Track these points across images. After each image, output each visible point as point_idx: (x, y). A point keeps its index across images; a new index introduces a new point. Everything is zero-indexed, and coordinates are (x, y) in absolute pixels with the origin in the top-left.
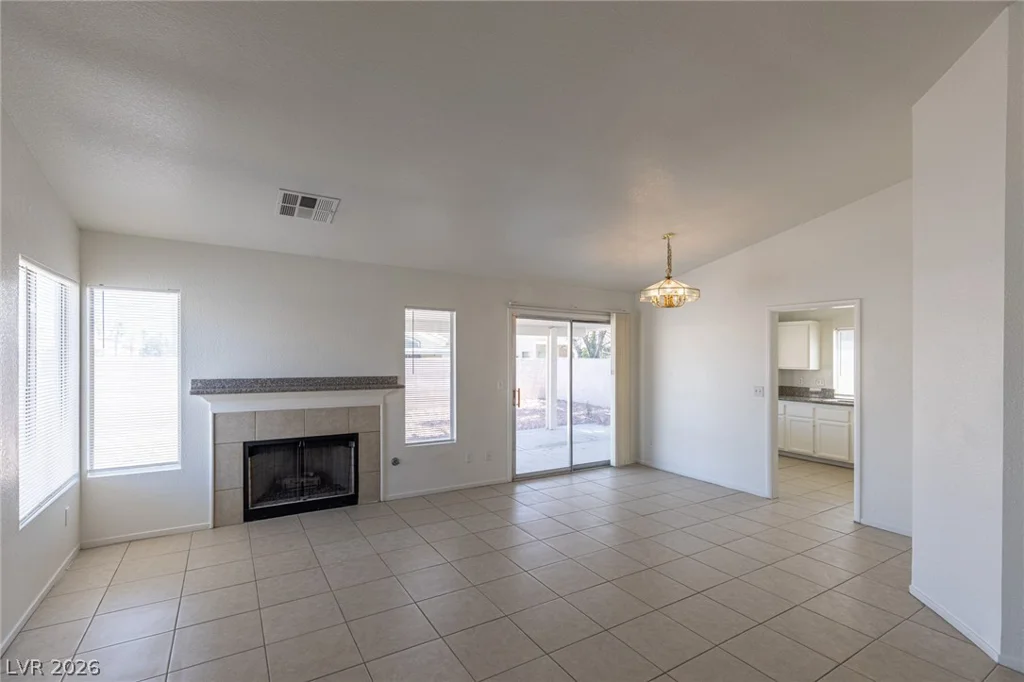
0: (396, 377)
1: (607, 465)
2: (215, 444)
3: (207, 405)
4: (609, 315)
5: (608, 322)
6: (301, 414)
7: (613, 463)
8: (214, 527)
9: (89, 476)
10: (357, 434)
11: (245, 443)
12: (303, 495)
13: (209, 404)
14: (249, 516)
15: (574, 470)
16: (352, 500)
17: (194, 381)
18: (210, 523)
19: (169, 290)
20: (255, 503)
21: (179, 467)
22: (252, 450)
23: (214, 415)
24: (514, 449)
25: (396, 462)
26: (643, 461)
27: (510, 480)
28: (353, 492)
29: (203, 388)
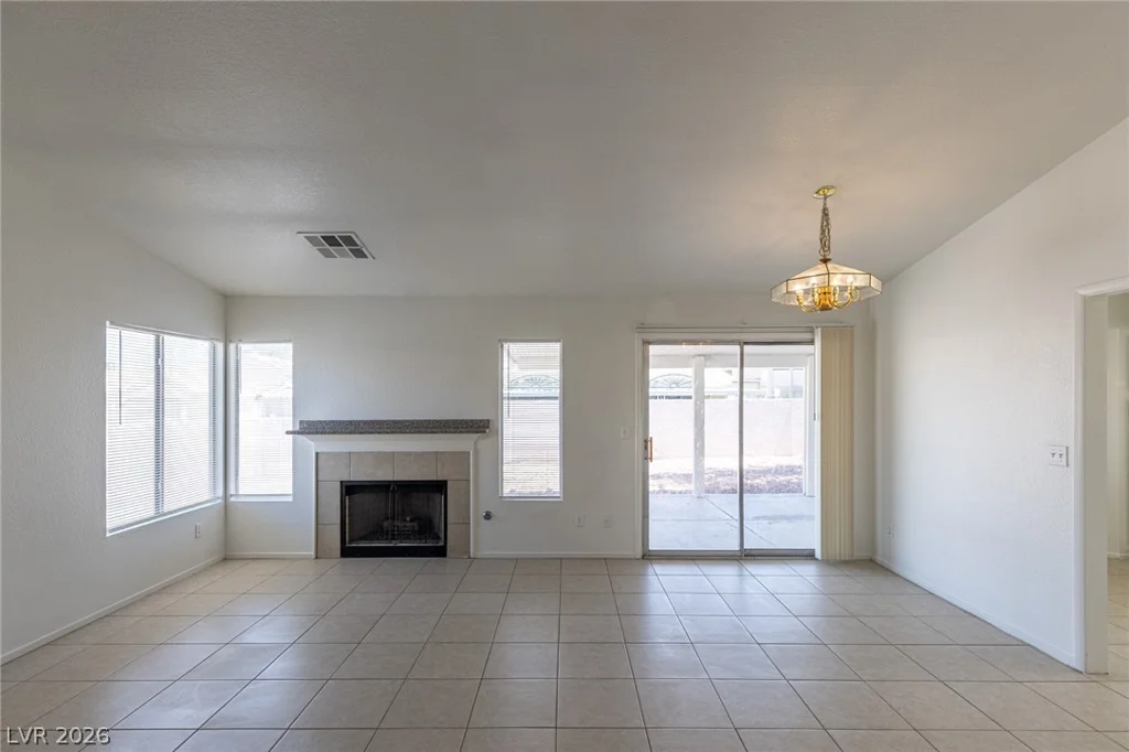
0: (488, 420)
1: (809, 555)
2: (317, 481)
3: (312, 445)
4: (813, 332)
5: (812, 342)
6: (391, 457)
7: (818, 555)
8: (317, 558)
9: (233, 499)
10: (446, 482)
11: (341, 482)
12: (394, 539)
13: (313, 443)
14: (346, 552)
15: (745, 556)
16: (441, 552)
17: (301, 422)
18: (313, 553)
19: (286, 341)
20: (351, 541)
21: (290, 499)
22: (349, 489)
23: (317, 454)
24: (645, 517)
25: (488, 516)
26: (879, 558)
27: (639, 555)
28: (441, 544)
29: (309, 428)
